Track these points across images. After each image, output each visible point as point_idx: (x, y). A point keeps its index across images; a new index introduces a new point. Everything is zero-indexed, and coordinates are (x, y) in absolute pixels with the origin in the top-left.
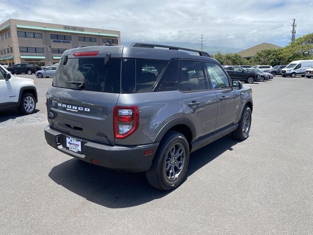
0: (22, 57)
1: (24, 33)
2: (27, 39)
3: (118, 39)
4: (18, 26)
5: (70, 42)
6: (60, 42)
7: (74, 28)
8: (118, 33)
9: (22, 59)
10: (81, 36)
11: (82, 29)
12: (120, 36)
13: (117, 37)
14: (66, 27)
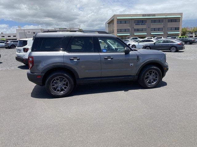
0: (118, 35)
1: (120, 21)
2: (122, 24)
3: (180, 18)
4: (118, 18)
5: (145, 24)
6: (139, 24)
7: (149, 15)
8: (181, 14)
9: (118, 36)
10: (153, 19)
11: (154, 15)
12: (182, 16)
13: (179, 17)
14: (143, 15)
